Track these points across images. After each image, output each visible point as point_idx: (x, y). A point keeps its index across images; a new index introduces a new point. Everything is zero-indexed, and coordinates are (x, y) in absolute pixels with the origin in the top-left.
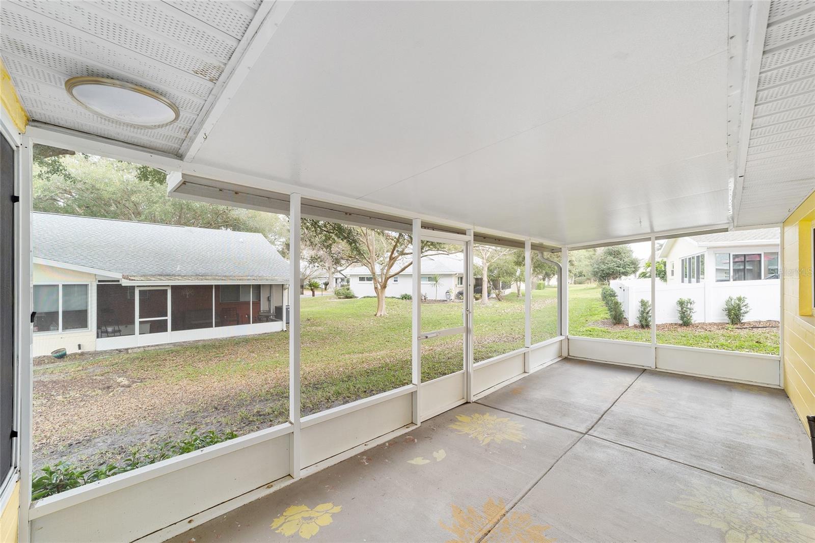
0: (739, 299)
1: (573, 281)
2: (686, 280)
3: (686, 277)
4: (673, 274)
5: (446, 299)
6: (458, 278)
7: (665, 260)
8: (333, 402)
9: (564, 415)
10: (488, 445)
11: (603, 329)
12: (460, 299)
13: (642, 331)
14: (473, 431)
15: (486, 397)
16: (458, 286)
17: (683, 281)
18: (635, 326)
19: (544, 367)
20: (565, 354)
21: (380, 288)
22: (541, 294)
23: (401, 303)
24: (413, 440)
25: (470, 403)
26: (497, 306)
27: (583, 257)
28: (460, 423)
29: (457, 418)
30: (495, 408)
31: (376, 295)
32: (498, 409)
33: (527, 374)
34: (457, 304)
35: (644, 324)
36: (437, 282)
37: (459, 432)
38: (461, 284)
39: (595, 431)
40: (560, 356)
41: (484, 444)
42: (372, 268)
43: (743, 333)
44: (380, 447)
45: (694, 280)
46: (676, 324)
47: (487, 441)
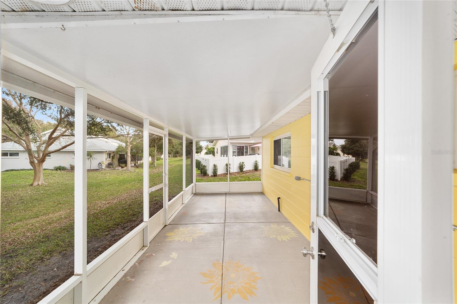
0: (243, 163)
1: (172, 156)
2: (222, 155)
3: (222, 154)
4: (217, 153)
5: (98, 168)
6: (108, 154)
7: (214, 147)
8: (49, 259)
9: (212, 218)
10: (193, 241)
11: (200, 178)
12: (110, 168)
13: (215, 178)
14: (180, 238)
15: (173, 220)
16: (107, 159)
17: (221, 156)
18: (212, 176)
19: (189, 199)
20: (194, 192)
21: (36, 162)
22: (159, 163)
23: (57, 173)
24: (152, 255)
25: (167, 225)
26: (137, 171)
27: (177, 143)
28: (170, 237)
29: (166, 235)
30: (182, 224)
31: (32, 168)
32: (183, 224)
33: (184, 204)
34: (108, 171)
35: (215, 174)
36: (91, 156)
37: (175, 241)
38: (110, 158)
39: (227, 221)
40: (192, 193)
41: (190, 242)
42: (27, 145)
43: (244, 175)
44: (134, 267)
45: (225, 156)
46: (225, 174)
47: (191, 240)
